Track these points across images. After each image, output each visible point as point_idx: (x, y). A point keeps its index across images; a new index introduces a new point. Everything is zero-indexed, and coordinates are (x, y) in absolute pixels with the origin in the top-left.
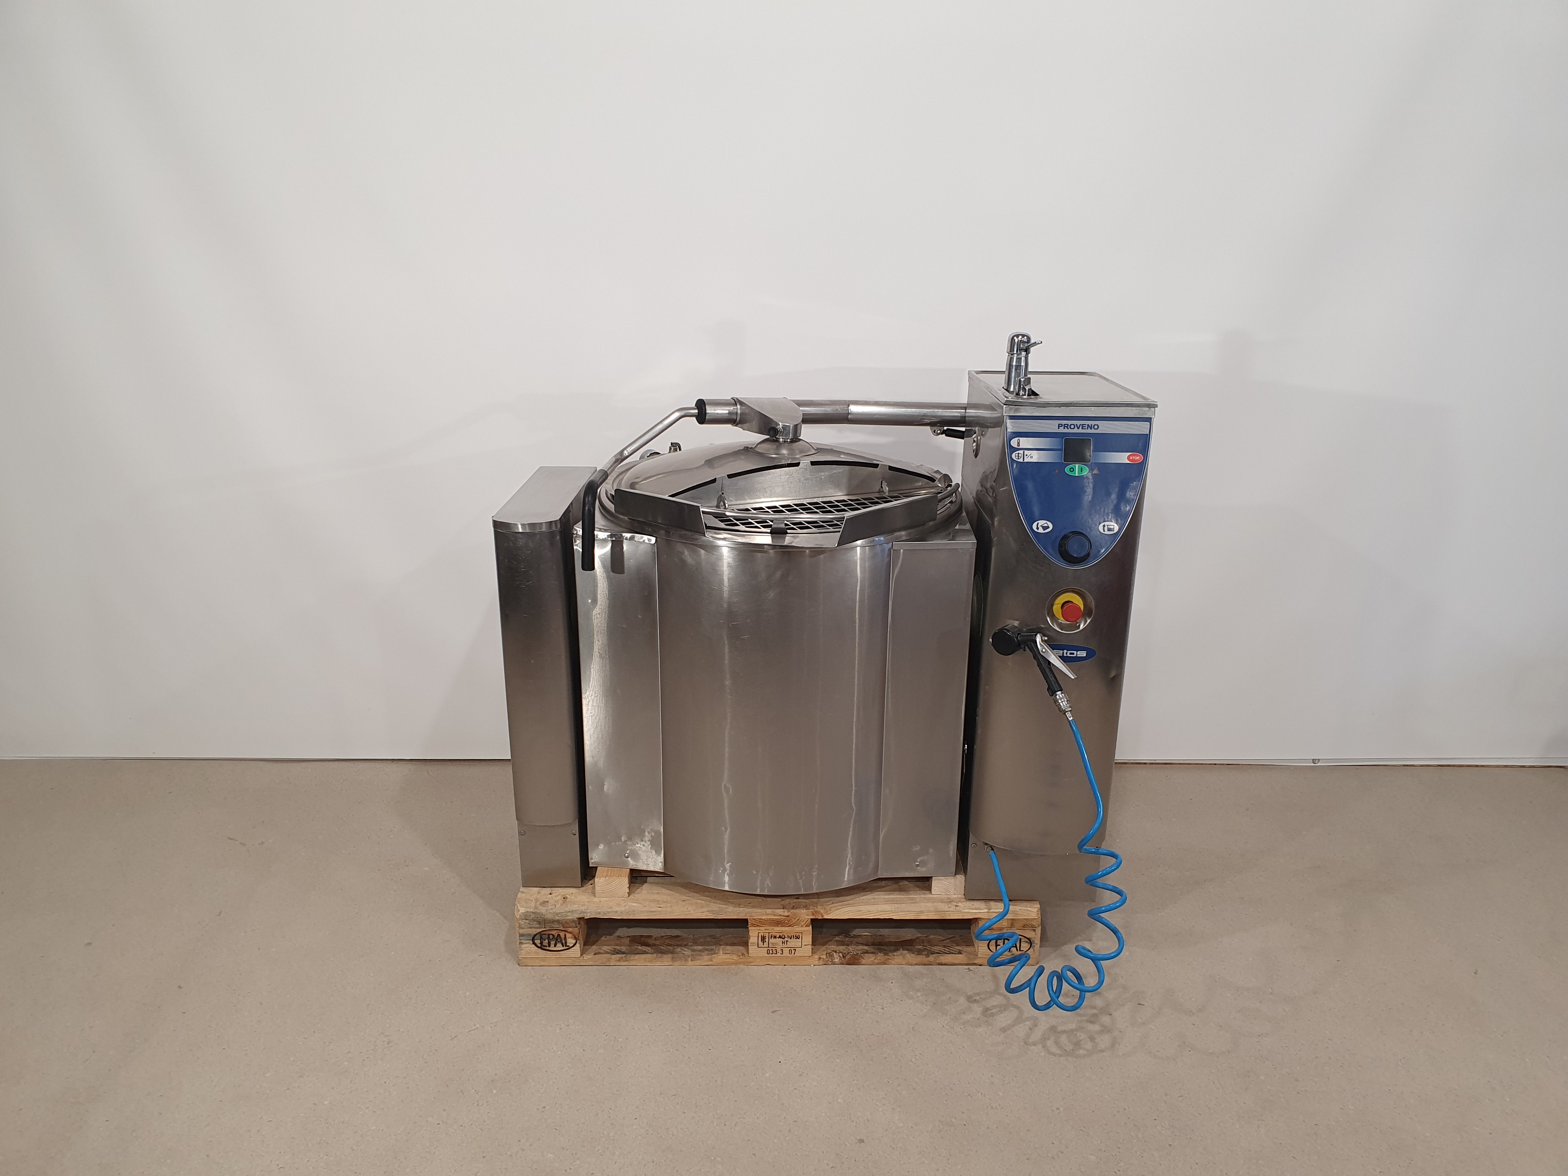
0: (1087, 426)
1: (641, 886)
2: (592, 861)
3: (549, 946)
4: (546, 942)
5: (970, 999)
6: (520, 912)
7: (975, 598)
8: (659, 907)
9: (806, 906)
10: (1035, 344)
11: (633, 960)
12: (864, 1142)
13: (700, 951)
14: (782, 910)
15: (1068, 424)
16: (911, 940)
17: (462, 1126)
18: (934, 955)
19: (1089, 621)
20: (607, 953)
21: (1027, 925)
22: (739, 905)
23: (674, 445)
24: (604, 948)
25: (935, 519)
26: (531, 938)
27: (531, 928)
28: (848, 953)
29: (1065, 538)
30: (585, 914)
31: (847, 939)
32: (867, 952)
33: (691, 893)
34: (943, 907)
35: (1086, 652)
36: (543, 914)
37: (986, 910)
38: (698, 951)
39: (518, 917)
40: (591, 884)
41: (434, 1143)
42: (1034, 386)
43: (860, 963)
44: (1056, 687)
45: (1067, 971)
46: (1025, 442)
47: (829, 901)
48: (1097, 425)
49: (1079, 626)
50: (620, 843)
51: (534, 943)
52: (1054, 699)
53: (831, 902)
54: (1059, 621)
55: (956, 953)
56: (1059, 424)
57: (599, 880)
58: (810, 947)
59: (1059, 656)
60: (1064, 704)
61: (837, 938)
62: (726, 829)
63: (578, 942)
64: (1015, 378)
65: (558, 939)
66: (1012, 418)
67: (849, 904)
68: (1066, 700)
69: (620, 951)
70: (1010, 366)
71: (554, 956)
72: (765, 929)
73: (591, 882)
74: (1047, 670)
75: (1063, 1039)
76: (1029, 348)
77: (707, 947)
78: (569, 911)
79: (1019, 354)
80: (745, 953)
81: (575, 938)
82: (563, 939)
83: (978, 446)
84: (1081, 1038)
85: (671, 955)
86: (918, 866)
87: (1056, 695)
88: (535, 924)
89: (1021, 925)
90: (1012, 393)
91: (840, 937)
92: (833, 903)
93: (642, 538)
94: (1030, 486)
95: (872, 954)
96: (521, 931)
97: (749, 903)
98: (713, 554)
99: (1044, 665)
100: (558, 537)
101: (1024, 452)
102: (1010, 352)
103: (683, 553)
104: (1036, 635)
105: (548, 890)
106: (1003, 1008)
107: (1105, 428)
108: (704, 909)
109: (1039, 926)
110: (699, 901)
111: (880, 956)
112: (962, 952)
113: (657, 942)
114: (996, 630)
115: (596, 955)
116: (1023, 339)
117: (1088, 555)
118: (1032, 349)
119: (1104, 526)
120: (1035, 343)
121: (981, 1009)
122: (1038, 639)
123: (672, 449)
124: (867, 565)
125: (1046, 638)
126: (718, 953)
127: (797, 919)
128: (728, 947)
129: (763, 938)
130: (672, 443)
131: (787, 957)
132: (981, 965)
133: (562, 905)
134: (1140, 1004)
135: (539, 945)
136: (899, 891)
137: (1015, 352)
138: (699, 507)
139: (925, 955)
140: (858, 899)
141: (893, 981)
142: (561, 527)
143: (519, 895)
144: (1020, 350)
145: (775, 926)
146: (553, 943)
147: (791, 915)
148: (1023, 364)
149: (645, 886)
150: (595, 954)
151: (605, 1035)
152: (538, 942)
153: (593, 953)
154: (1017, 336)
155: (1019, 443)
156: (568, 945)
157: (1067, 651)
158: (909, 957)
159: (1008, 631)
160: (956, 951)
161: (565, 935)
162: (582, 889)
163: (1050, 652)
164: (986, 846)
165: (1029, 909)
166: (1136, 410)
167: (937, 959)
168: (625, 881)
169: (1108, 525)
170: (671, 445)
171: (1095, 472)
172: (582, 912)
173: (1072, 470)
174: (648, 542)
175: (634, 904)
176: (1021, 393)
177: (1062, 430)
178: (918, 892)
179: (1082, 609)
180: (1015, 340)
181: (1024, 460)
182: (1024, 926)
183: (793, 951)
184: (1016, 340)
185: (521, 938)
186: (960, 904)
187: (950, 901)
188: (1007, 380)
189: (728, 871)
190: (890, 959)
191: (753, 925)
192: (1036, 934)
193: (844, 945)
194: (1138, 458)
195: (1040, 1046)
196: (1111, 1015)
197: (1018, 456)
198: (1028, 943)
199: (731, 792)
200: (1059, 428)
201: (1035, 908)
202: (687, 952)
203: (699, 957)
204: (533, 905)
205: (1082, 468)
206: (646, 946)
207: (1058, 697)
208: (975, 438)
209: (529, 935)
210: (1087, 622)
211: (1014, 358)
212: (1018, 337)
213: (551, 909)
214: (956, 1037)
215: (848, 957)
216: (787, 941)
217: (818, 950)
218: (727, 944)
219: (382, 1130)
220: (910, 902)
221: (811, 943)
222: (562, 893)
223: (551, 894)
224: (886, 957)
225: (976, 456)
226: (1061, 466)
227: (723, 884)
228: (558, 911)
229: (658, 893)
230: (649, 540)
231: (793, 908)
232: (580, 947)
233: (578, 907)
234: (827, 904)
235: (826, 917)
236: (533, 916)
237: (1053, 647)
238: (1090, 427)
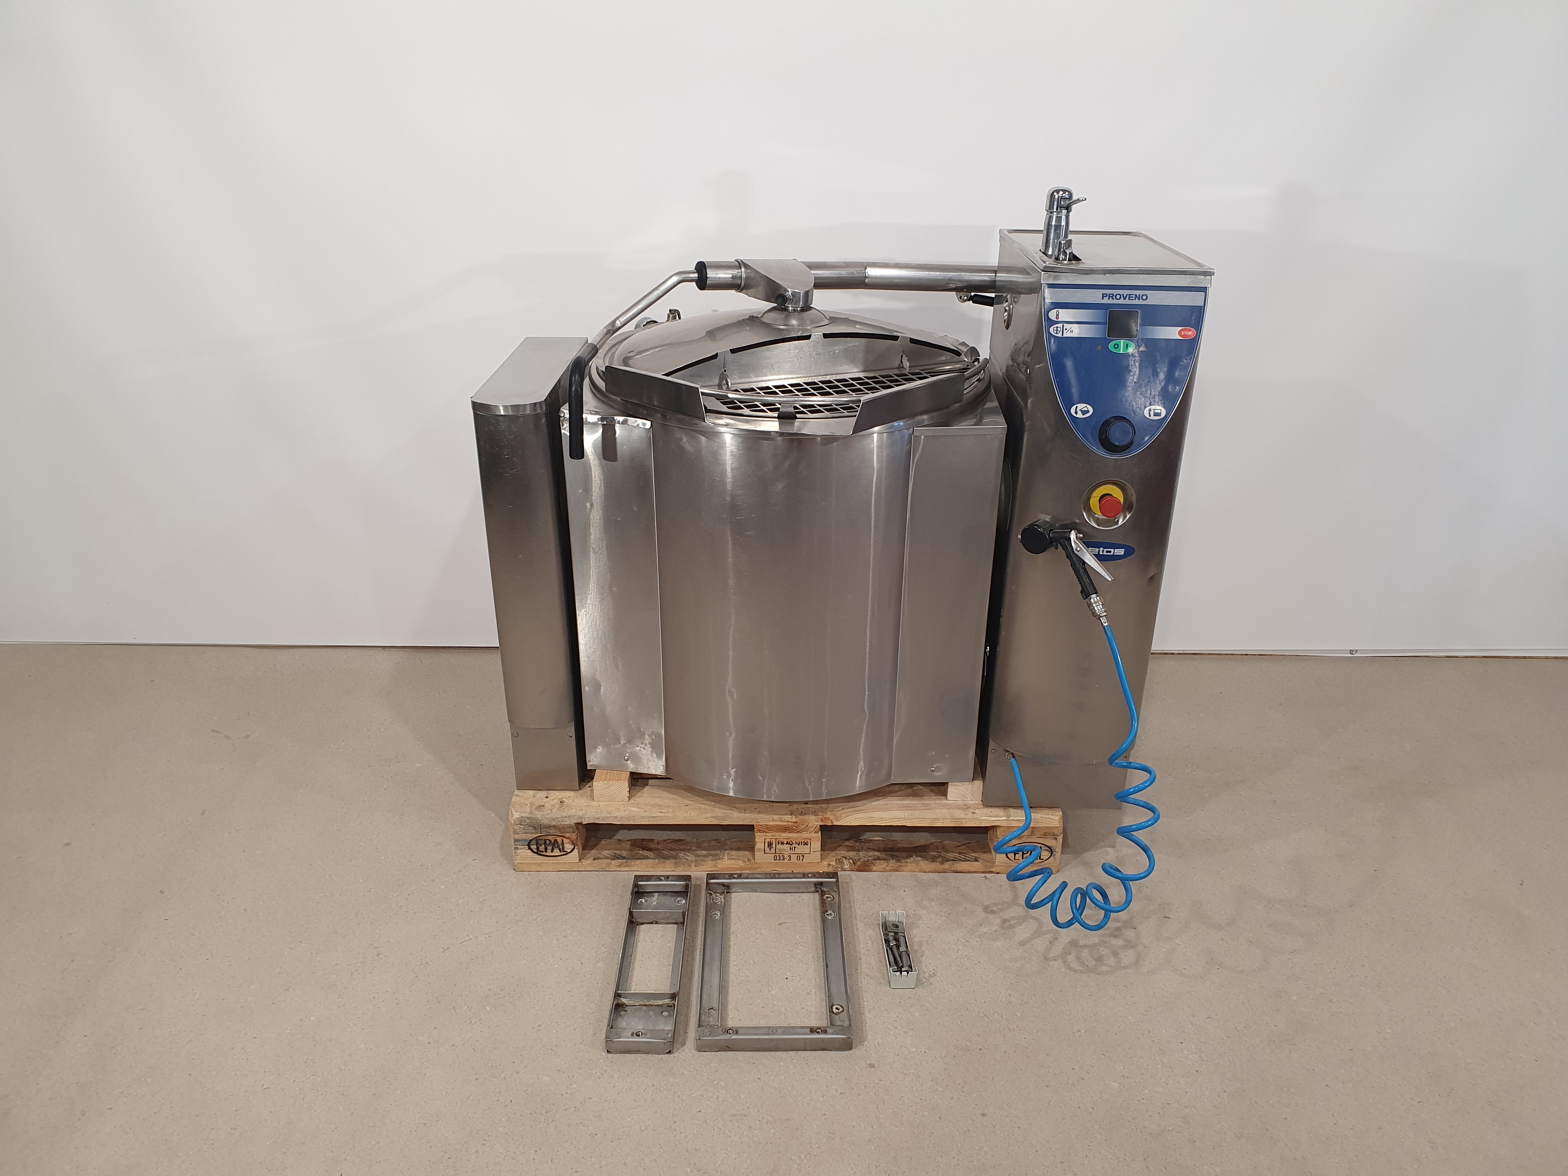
0: (1134, 296)
1: (642, 789)
2: (590, 764)
3: (546, 851)
4: (542, 848)
5: (987, 910)
6: (515, 817)
7: (1003, 488)
8: (661, 812)
9: (815, 812)
10: (1078, 201)
11: (634, 865)
12: (874, 1067)
13: (705, 856)
14: (790, 816)
15: (1113, 294)
16: (925, 846)
17: (453, 1045)
18: (949, 862)
19: (1128, 516)
20: (607, 858)
21: (1048, 833)
22: (745, 810)
23: (673, 312)
24: (603, 852)
25: (960, 401)
26: (527, 844)
27: (526, 833)
28: (859, 860)
29: (1107, 424)
30: (583, 820)
31: (858, 844)
32: (879, 859)
33: (695, 797)
34: (959, 814)
35: (1124, 550)
36: (538, 820)
37: (1005, 818)
38: (702, 856)
39: (512, 822)
40: (590, 787)
41: (425, 1063)
42: (1076, 250)
43: (871, 869)
44: (1090, 590)
45: (1093, 889)
46: (1065, 315)
47: (839, 807)
48: (1146, 295)
49: (1118, 521)
50: (619, 745)
51: (530, 849)
52: (1087, 603)
53: (841, 808)
54: (1096, 516)
55: (973, 860)
56: (1103, 294)
57: (598, 784)
58: (819, 853)
59: (1094, 554)
60: (1098, 608)
61: (847, 843)
62: (731, 734)
63: (576, 847)
64: (1054, 239)
65: (555, 845)
66: (1051, 286)
67: (860, 810)
68: (1101, 603)
69: (621, 856)
70: (1049, 225)
71: (551, 862)
72: (772, 835)
73: (589, 784)
74: (1081, 571)
75: (1085, 953)
76: (1071, 206)
77: (712, 852)
78: (566, 816)
79: (1059, 212)
80: (751, 858)
81: (573, 843)
82: (560, 845)
83: (1010, 316)
84: (1104, 953)
85: (673, 861)
86: (933, 771)
87: (1091, 599)
88: (531, 829)
89: (1042, 833)
90: (1050, 257)
91: (850, 841)
92: (843, 809)
93: (636, 421)
94: (1069, 364)
95: (884, 861)
96: (516, 836)
97: (755, 809)
98: (714, 441)
99: (1079, 566)
100: (544, 420)
101: (1063, 325)
102: (1049, 209)
103: (681, 439)
104: (1071, 531)
105: (544, 793)
106: (1022, 920)
107: (1155, 298)
108: (708, 815)
109: (1060, 834)
110: (703, 806)
111: (892, 863)
112: (978, 859)
113: (659, 847)
114: (1026, 524)
115: (596, 861)
116: (1064, 195)
117: (1132, 443)
118: (1074, 207)
119: (1150, 410)
120: (1079, 199)
121: (999, 920)
122: (1073, 536)
123: (671, 317)
124: (885, 453)
125: (1081, 536)
126: (722, 859)
127: (805, 825)
128: (734, 852)
129: (770, 844)
130: (670, 310)
131: (795, 864)
132: (998, 873)
133: (559, 809)
134: (1166, 917)
135: (536, 851)
136: (912, 796)
137: (1055, 210)
138: (698, 388)
139: (940, 862)
140: (869, 804)
141: (906, 889)
142: (546, 409)
143: (514, 799)
144: (1060, 208)
145: (782, 832)
146: (549, 848)
147: (798, 822)
148: (1063, 223)
149: (646, 789)
150: (594, 859)
151: (604, 947)
152: (534, 847)
153: (592, 859)
154: (1058, 191)
155: (1057, 315)
156: (565, 850)
157: (1104, 548)
158: (922, 864)
159: (1039, 527)
160: (971, 858)
161: (563, 841)
162: (580, 792)
163: (1085, 550)
164: (1007, 753)
165: (1051, 817)
166: (1190, 278)
167: (952, 866)
168: (625, 784)
169: (1154, 410)
170: (670, 312)
171: (1142, 349)
172: (580, 817)
173: (1116, 346)
174: (643, 427)
175: (634, 809)
176: (1062, 257)
177: (1106, 301)
178: (933, 797)
179: (1122, 503)
180: (1055, 196)
181: (1063, 335)
182: (1045, 834)
183: (801, 858)
184: (1057, 196)
185: (516, 843)
186: (977, 811)
187: (967, 808)
188: (1045, 241)
189: (733, 777)
190: (902, 866)
191: (759, 831)
192: (1057, 843)
193: (855, 851)
194: (1191, 333)
195: (1060, 961)
196: (1135, 928)
197: (1057, 330)
198: (1049, 851)
199: (735, 697)
200: (1103, 299)
201: (1057, 816)
202: (691, 857)
203: (703, 863)
204: (528, 809)
205: (1127, 345)
206: (647, 850)
207: (1092, 600)
208: (1006, 306)
209: (525, 840)
210: (1126, 517)
211: (1053, 217)
212: (1058, 194)
213: (547, 814)
214: (972, 951)
215: (859, 863)
216: (795, 847)
217: (827, 856)
218: (732, 849)
219: (371, 1049)
220: (924, 808)
221: (820, 850)
222: (559, 797)
223: (547, 797)
224: (899, 864)
225: (1007, 328)
226: (1104, 342)
227: (728, 790)
228: (554, 817)
229: (660, 797)
230: (644, 424)
231: (801, 814)
232: (579, 853)
233: (576, 812)
234: (837, 809)
235: (836, 823)
236: (528, 821)
237: (1088, 545)
238: (1138, 297)
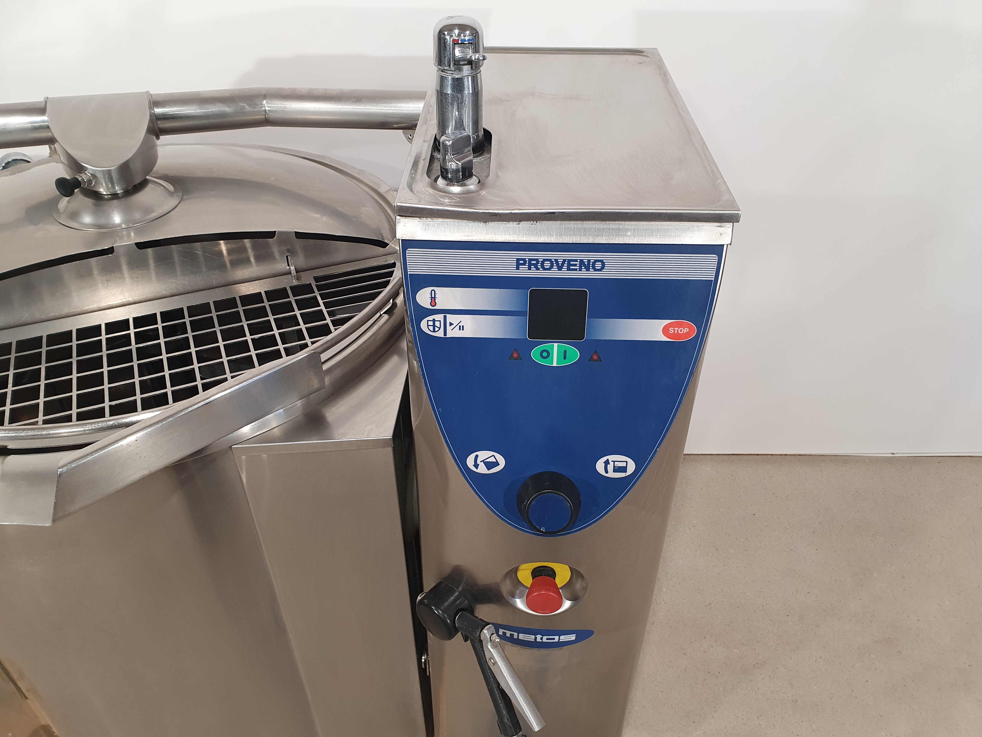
0: (578, 262)
15: (537, 260)
35: (575, 635)
46: (447, 297)
48: (601, 261)
56: (518, 260)
66: (417, 245)
70: (443, 95)
76: (478, 60)
79: (454, 72)
101: (444, 317)
102: (438, 65)
107: (618, 270)
116: (463, 37)
119: (607, 463)
122: (486, 635)
137: (447, 67)
148: (469, 91)
154: (450, 28)
155: (433, 300)
157: (544, 636)
166: (689, 226)
169: (614, 462)
173: (545, 355)
177: (524, 272)
180: (446, 38)
181: (445, 333)
184: (450, 39)
197: (434, 326)
200: (518, 268)
205: (565, 351)
226: (522, 347)
238: (585, 265)
